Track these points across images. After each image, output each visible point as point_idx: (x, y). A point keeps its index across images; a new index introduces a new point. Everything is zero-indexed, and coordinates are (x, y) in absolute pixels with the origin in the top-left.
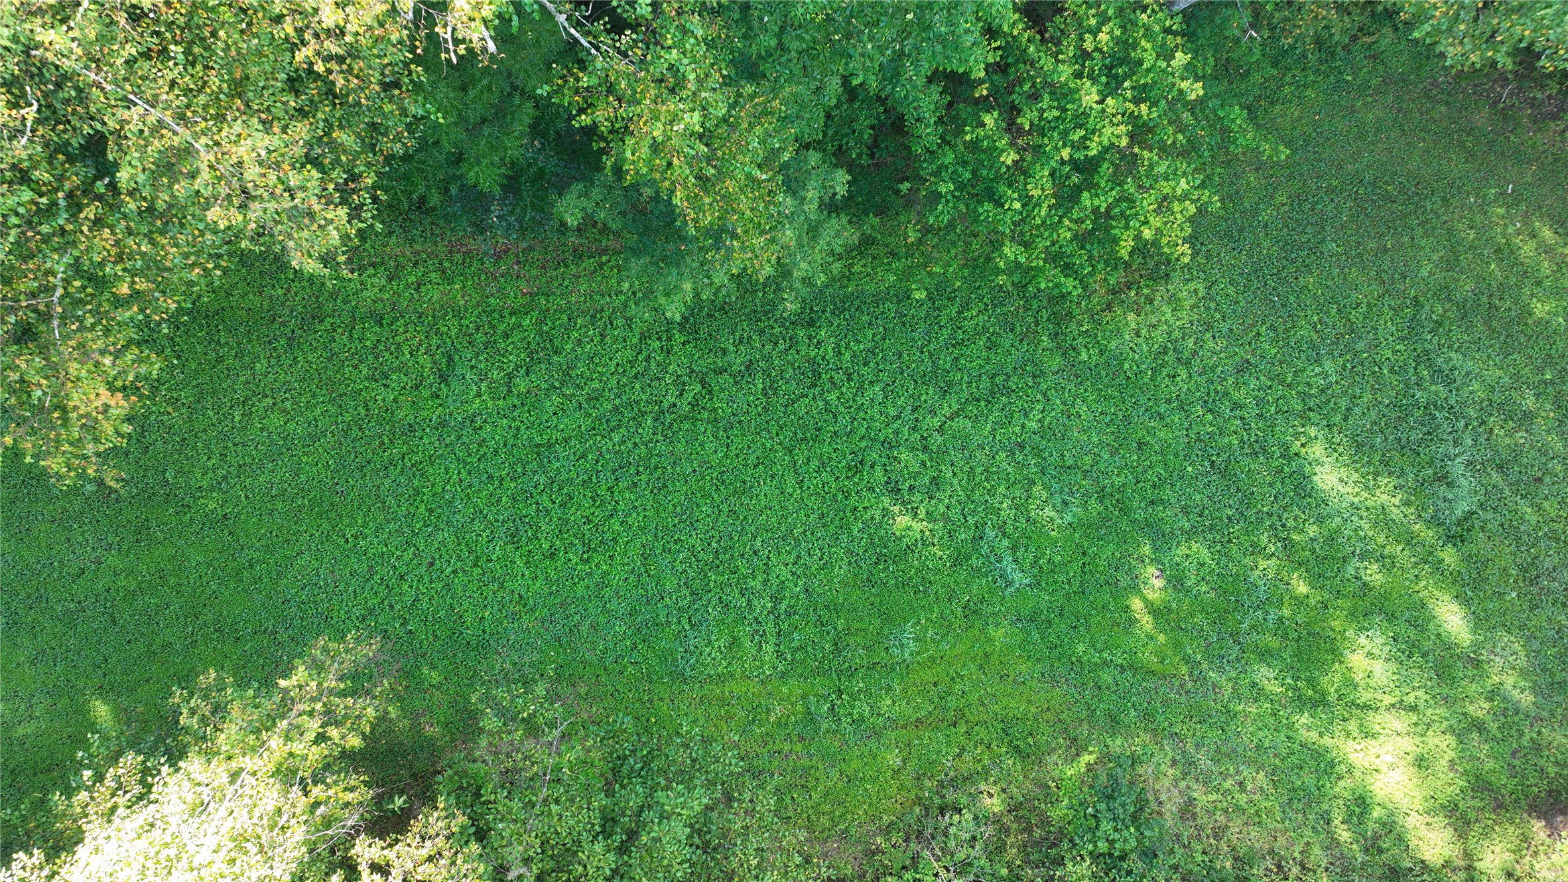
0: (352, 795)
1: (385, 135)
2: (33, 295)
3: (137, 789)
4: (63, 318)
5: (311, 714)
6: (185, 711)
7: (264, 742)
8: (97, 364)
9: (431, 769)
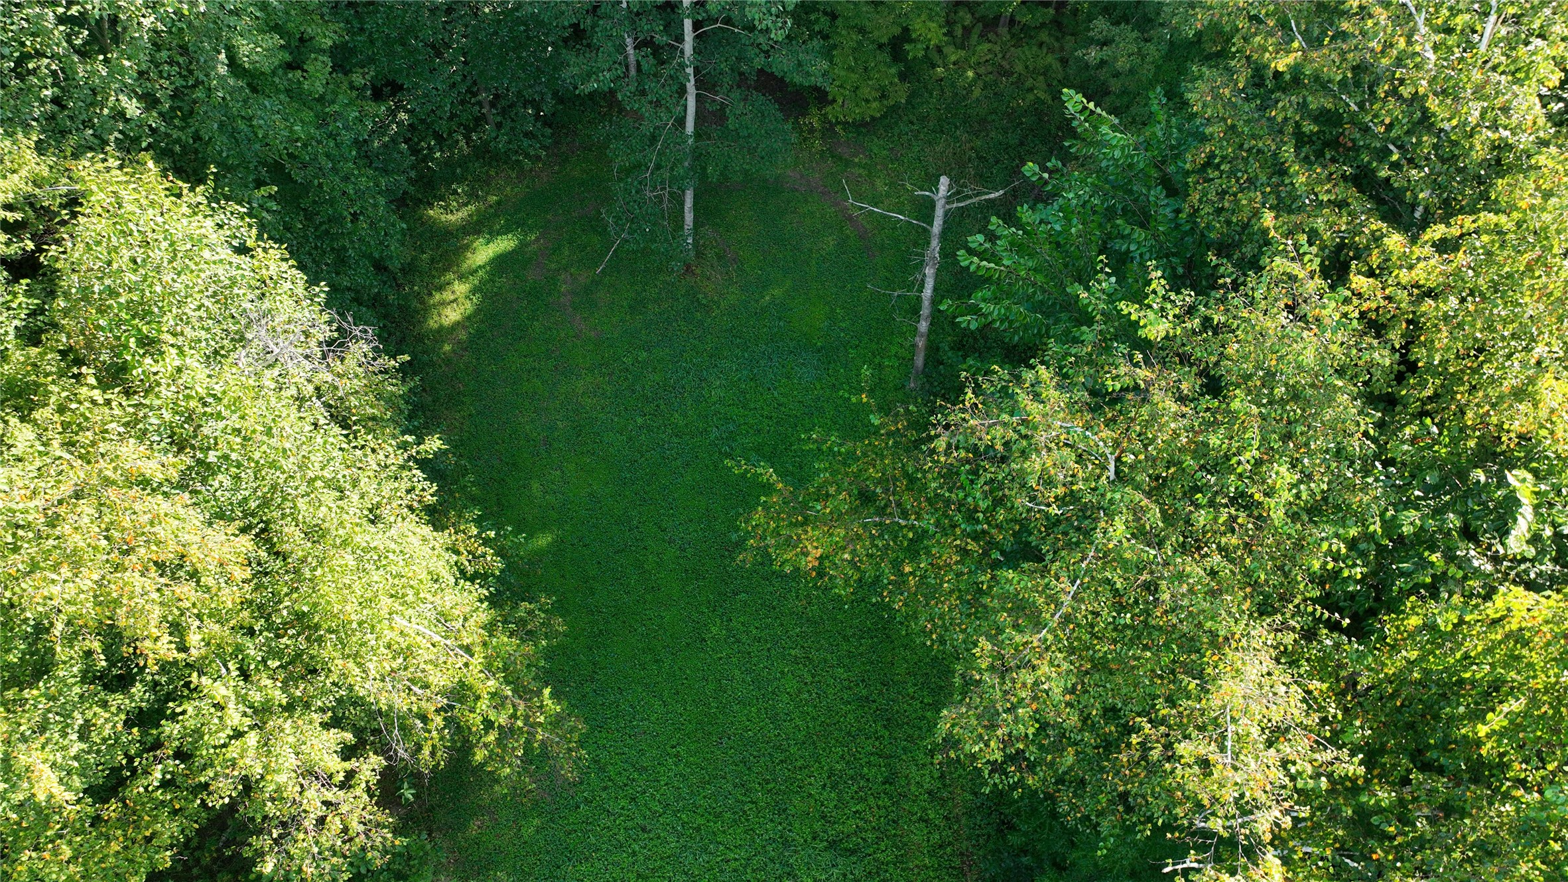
0: (427, 753)
1: (1075, 796)
2: (899, 504)
3: (470, 570)
4: (880, 524)
5: (514, 716)
6: (532, 606)
7: (494, 675)
8: (844, 548)
9: (435, 827)
